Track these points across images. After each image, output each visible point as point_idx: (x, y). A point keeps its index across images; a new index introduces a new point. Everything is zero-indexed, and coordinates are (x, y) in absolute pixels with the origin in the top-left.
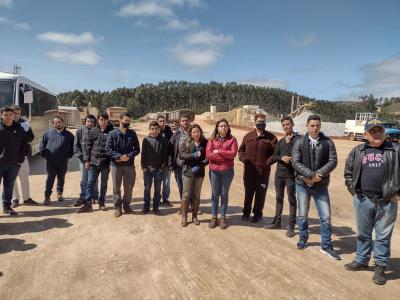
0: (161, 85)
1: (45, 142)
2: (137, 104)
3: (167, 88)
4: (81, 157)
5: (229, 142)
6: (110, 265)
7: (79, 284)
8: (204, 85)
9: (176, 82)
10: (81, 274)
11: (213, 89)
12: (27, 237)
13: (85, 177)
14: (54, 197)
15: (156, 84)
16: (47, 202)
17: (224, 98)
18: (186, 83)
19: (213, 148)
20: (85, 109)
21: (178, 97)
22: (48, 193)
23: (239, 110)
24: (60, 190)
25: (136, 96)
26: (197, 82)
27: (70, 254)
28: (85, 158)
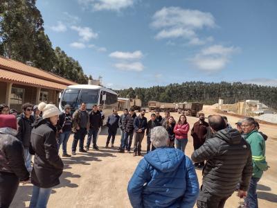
0: (184, 84)
1: (109, 120)
2: (167, 96)
3: (188, 87)
4: (121, 128)
5: (185, 126)
6: (126, 171)
7: (114, 174)
8: (216, 84)
9: (194, 82)
10: (115, 171)
11: (223, 87)
12: (99, 158)
13: (123, 137)
14: (110, 145)
15: (180, 84)
16: (107, 147)
17: (231, 94)
18: (202, 83)
19: (177, 128)
20: (133, 100)
21: (195, 92)
22: (108, 143)
23: (242, 103)
24: (113, 142)
25: (167, 91)
26: (211, 82)
27: (113, 165)
28: (124, 128)
